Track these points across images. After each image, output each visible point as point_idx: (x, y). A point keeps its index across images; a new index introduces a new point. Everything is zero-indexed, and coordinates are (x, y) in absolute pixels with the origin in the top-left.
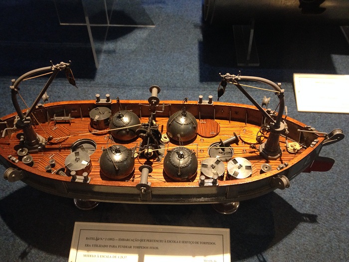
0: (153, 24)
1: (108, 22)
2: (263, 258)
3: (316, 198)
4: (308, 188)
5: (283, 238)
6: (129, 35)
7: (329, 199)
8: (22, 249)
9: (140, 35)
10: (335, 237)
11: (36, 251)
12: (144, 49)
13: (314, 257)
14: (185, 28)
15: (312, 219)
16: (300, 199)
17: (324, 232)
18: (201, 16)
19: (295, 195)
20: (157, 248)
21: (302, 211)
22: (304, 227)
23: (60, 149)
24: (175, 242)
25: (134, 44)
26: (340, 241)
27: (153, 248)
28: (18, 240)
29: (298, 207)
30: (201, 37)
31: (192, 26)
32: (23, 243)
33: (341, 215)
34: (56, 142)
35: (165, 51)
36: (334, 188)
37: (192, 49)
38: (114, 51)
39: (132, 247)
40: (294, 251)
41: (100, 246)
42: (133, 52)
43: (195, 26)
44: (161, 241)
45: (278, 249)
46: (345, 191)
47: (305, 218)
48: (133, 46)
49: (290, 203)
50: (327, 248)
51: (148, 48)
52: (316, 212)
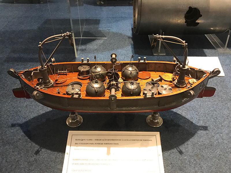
0: (106, 37)
1: (82, 36)
2: (180, 149)
3: (205, 118)
4: (200, 112)
5: (190, 138)
6: (93, 42)
7: (213, 118)
8: (36, 149)
9: (99, 42)
10: (220, 137)
11: (45, 150)
12: (102, 49)
13: (209, 148)
14: (123, 39)
15: (205, 128)
16: (197, 118)
17: (213, 135)
18: (131, 33)
19: (194, 116)
20: (118, 144)
21: (198, 125)
22: (201, 133)
23: (62, 86)
24: (128, 140)
25: (96, 46)
26: (223, 139)
27: (116, 144)
28: (34, 144)
29: (196, 122)
30: (132, 42)
31: (127, 37)
32: (37, 146)
33: (221, 126)
34: (59, 83)
35: (114, 49)
36: (215, 113)
37: (128, 48)
38: (85, 50)
39: (103, 144)
40: (198, 145)
41: (84, 144)
42: (96, 50)
43: (128, 37)
44: (120, 140)
45: (188, 144)
46: (221, 114)
47: (201, 128)
48: (96, 47)
49: (191, 120)
50: (216, 143)
51: (104, 48)
52: (207, 125)
